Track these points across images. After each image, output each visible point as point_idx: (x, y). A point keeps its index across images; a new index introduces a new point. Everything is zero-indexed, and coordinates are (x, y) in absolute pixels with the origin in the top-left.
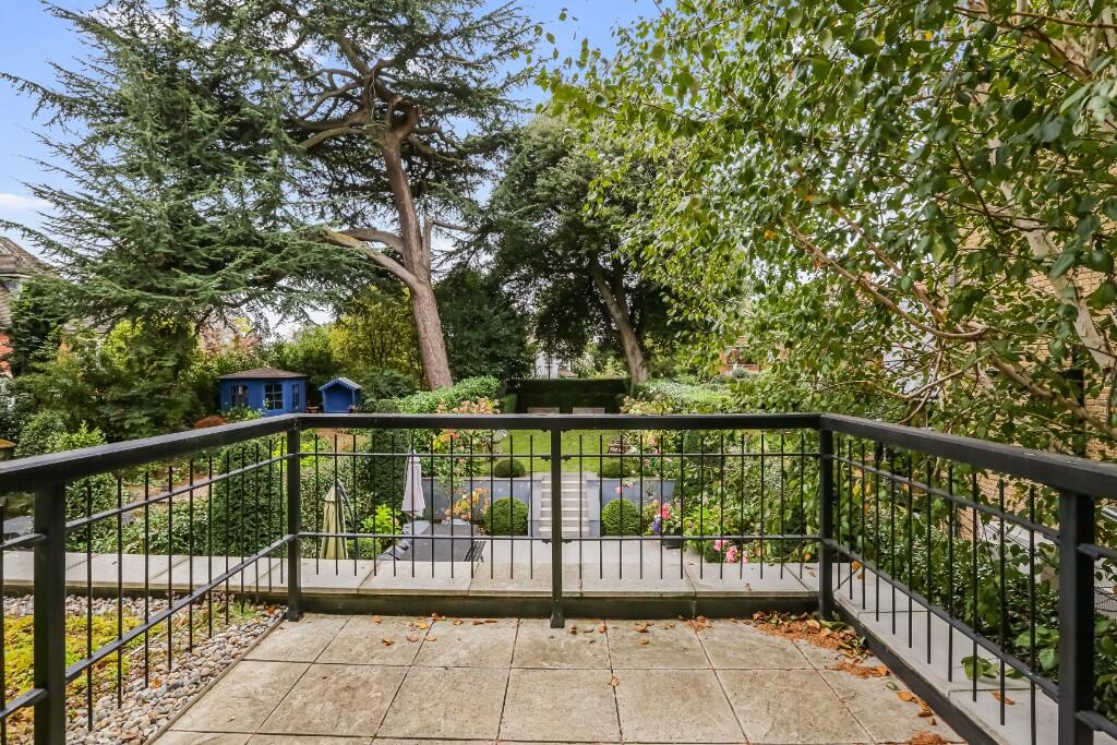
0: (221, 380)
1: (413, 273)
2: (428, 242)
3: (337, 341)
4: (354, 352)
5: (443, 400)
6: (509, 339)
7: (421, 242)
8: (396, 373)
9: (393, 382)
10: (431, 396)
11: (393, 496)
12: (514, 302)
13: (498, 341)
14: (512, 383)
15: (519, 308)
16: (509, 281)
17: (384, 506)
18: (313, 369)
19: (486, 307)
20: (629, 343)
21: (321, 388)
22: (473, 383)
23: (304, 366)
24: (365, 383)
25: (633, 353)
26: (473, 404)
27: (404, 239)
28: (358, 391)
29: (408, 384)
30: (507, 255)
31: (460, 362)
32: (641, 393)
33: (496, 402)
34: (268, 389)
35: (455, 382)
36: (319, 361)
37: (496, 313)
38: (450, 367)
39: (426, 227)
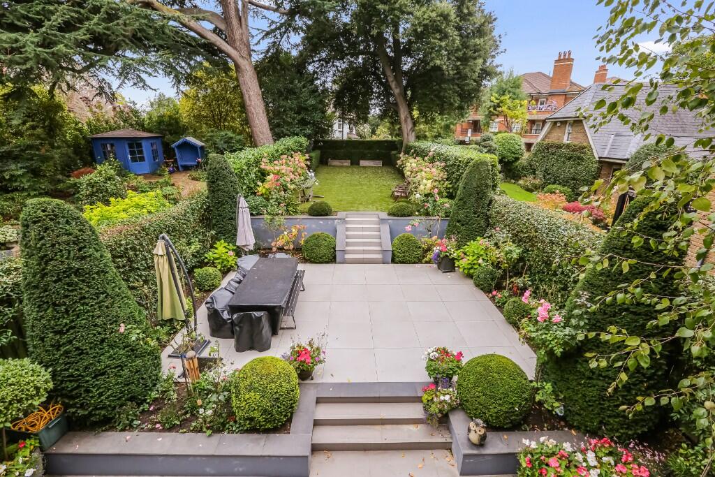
0: (93, 139)
1: (235, 49)
2: (246, 20)
3: (185, 110)
4: (198, 118)
5: (266, 155)
6: (315, 108)
7: (240, 20)
8: (230, 134)
9: (228, 141)
10: (256, 151)
11: (229, 233)
12: (317, 79)
13: (306, 109)
14: (316, 142)
15: (321, 85)
16: (314, 61)
17: (223, 241)
18: (166, 130)
19: (296, 82)
20: (403, 113)
21: (173, 146)
22: (289, 142)
23: (159, 128)
24: (207, 141)
25: (406, 121)
26: (290, 158)
27: (226, 19)
28: (202, 148)
29: (239, 141)
30: (312, 38)
31: (278, 125)
32: (413, 151)
33: (307, 156)
34: (131, 146)
35: (275, 140)
36: (170, 124)
37: (304, 86)
38: (271, 130)
39: (244, 6)
